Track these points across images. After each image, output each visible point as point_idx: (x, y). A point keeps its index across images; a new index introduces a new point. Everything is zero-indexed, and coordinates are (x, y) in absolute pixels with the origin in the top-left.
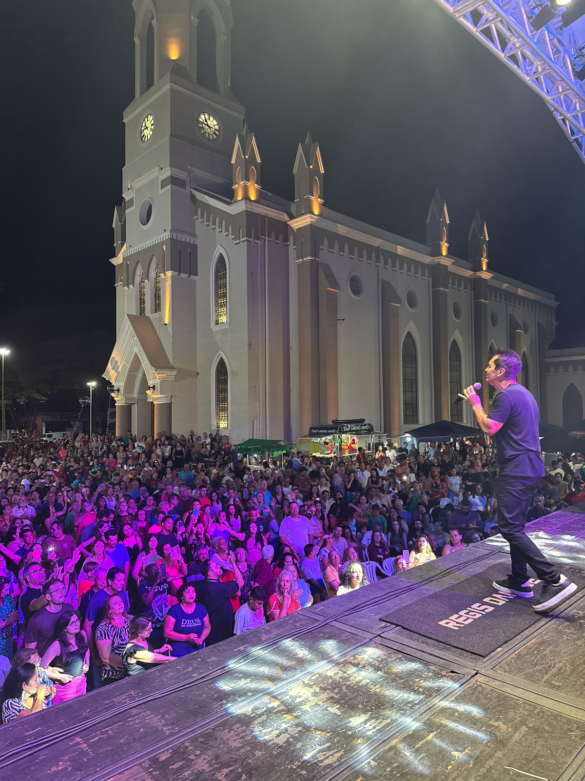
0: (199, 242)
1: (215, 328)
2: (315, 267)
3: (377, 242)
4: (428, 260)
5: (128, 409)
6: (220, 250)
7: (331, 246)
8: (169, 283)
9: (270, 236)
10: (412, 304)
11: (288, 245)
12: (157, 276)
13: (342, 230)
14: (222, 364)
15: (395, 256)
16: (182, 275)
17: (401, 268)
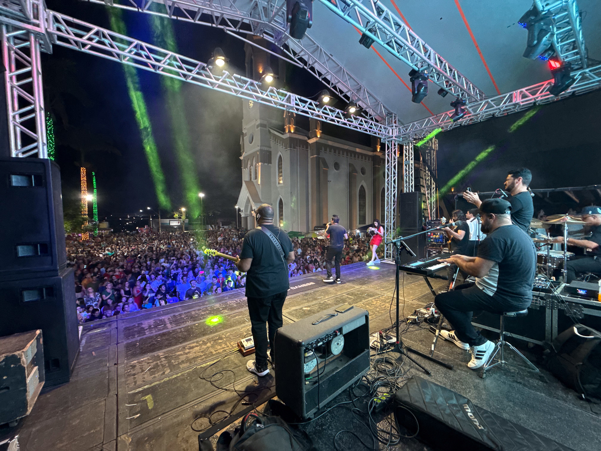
0: (272, 150)
1: (278, 186)
2: (318, 159)
3: (346, 147)
4: (371, 153)
5: (246, 218)
6: (280, 153)
7: (325, 150)
8: (260, 168)
9: (300, 147)
10: (363, 172)
11: (308, 150)
12: (256, 165)
13: (330, 143)
14: (281, 201)
15: (355, 153)
16: (265, 164)
17: (358, 158)
